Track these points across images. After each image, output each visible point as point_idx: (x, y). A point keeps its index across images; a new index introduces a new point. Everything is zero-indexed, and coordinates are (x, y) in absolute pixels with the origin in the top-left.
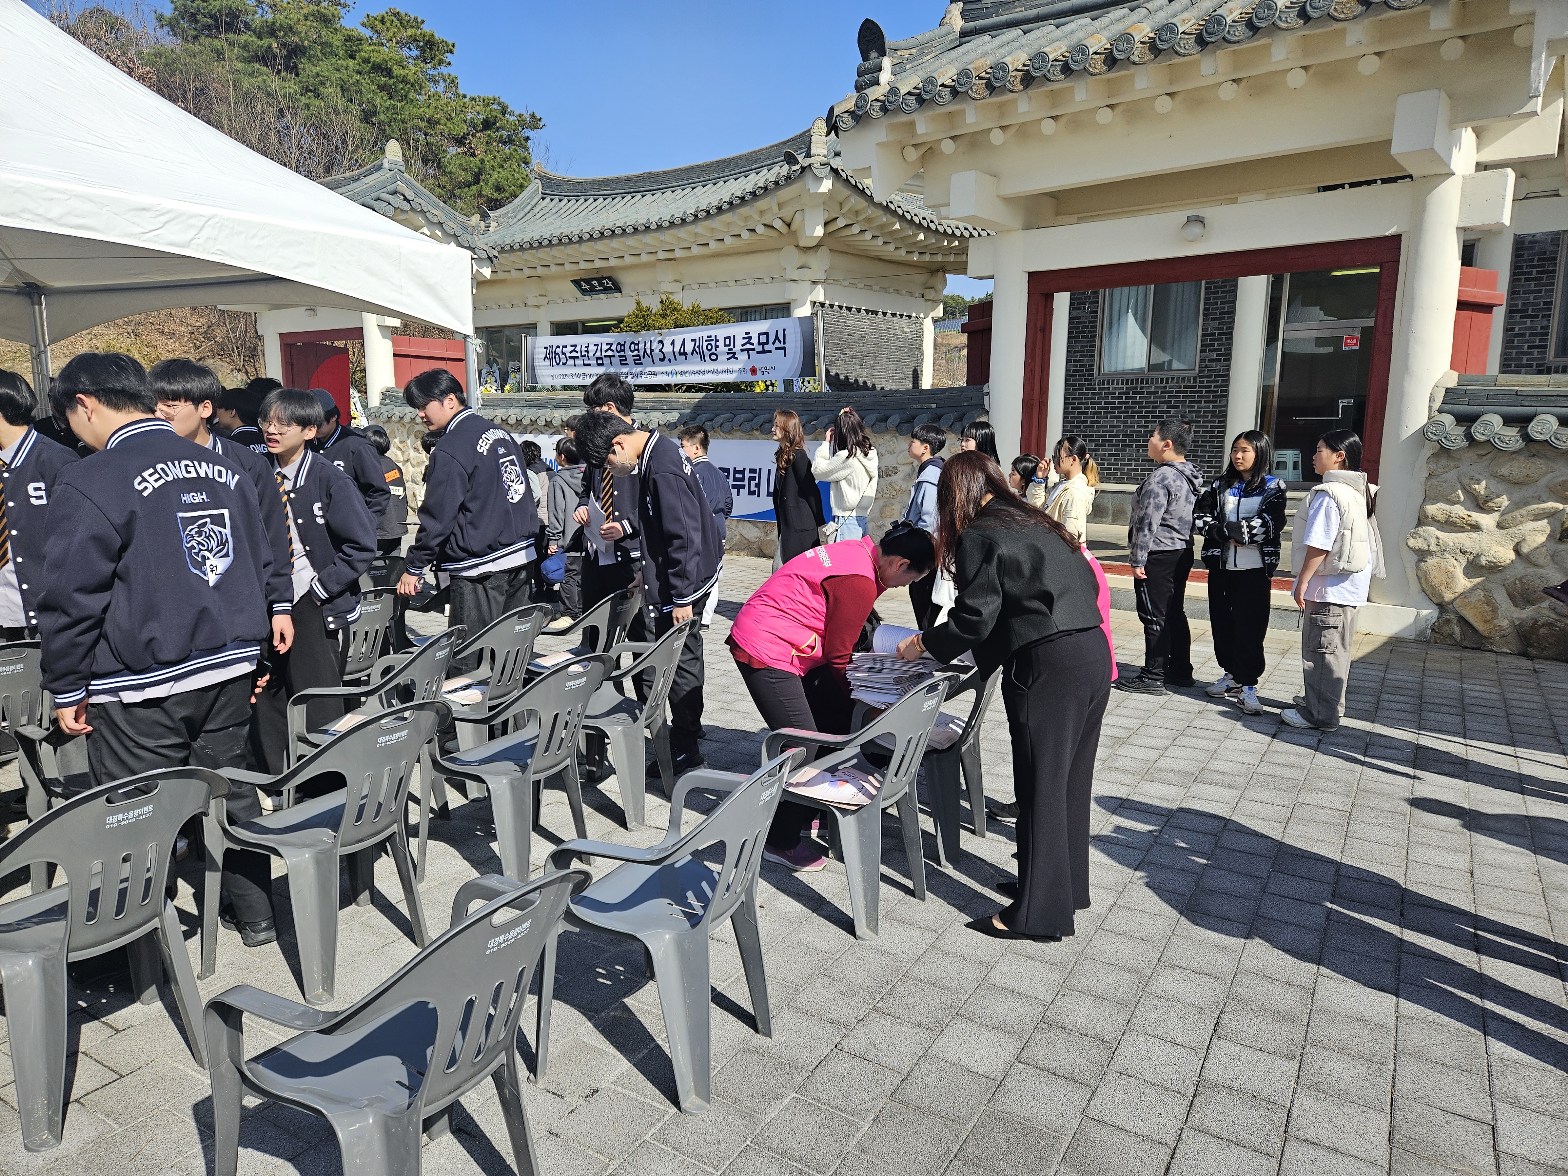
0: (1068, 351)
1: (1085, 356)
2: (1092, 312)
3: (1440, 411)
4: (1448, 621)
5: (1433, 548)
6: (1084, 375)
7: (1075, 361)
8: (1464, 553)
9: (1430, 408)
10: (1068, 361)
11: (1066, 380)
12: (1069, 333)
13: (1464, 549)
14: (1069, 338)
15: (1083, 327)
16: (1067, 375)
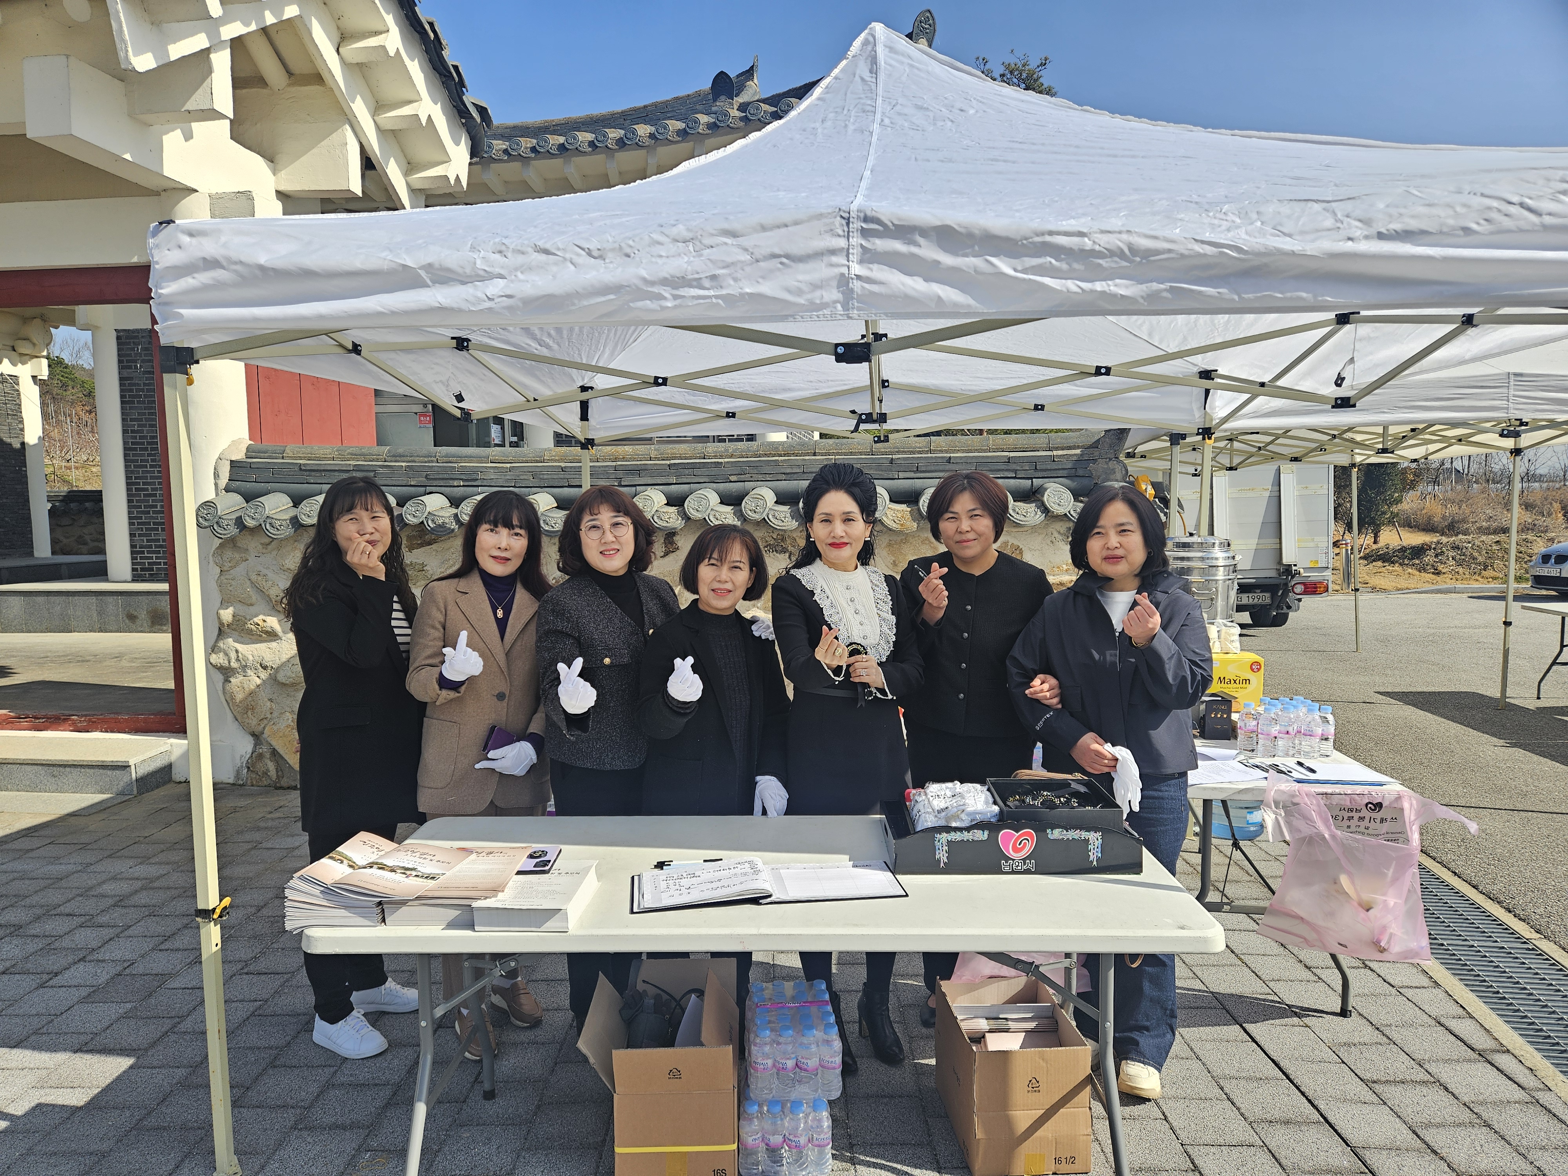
0: (123, 420)
1: (145, 426)
2: (145, 372)
3: (227, 490)
4: (261, 756)
5: (234, 664)
6: (146, 449)
7: (133, 431)
8: (265, 668)
9: (216, 485)
10: (125, 432)
11: (125, 455)
12: (122, 397)
13: (265, 663)
14: (122, 402)
15: (138, 390)
16: (125, 449)
